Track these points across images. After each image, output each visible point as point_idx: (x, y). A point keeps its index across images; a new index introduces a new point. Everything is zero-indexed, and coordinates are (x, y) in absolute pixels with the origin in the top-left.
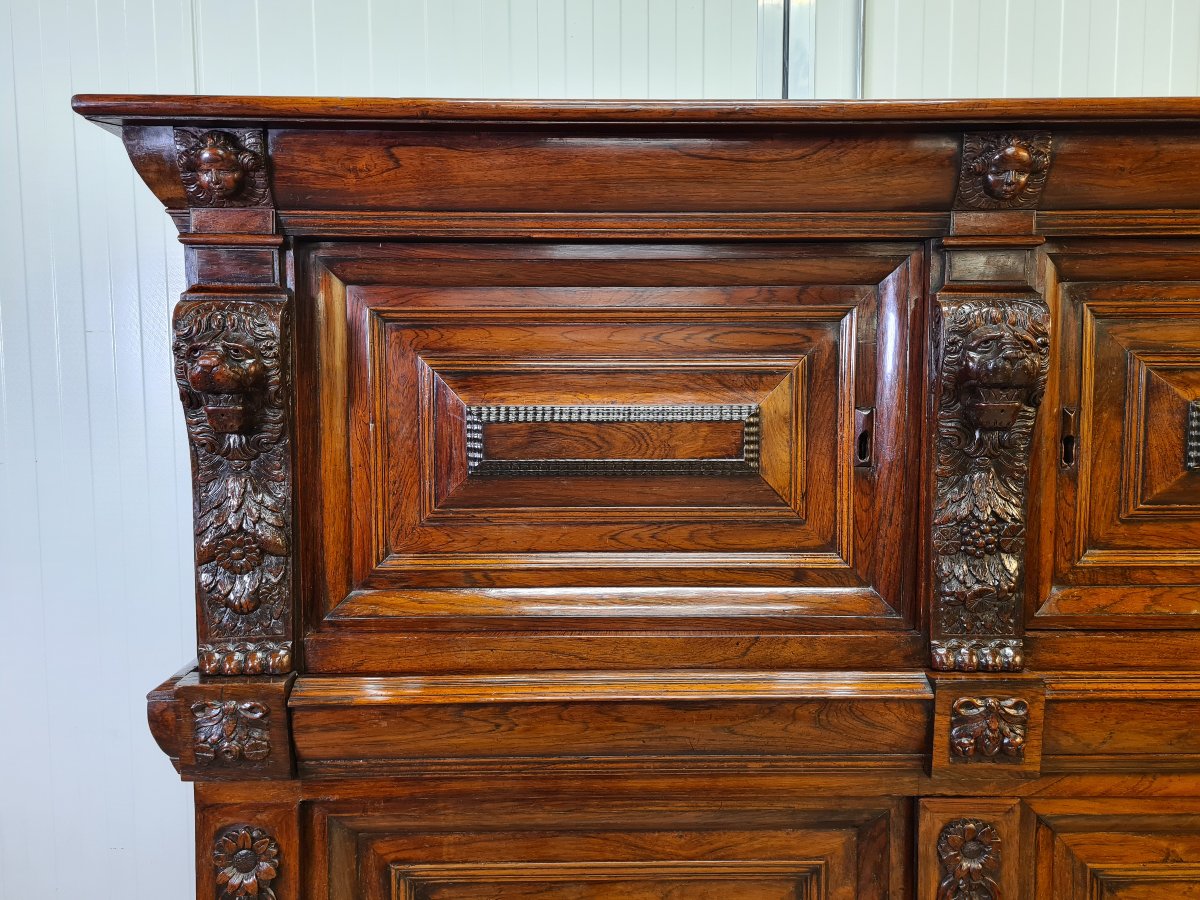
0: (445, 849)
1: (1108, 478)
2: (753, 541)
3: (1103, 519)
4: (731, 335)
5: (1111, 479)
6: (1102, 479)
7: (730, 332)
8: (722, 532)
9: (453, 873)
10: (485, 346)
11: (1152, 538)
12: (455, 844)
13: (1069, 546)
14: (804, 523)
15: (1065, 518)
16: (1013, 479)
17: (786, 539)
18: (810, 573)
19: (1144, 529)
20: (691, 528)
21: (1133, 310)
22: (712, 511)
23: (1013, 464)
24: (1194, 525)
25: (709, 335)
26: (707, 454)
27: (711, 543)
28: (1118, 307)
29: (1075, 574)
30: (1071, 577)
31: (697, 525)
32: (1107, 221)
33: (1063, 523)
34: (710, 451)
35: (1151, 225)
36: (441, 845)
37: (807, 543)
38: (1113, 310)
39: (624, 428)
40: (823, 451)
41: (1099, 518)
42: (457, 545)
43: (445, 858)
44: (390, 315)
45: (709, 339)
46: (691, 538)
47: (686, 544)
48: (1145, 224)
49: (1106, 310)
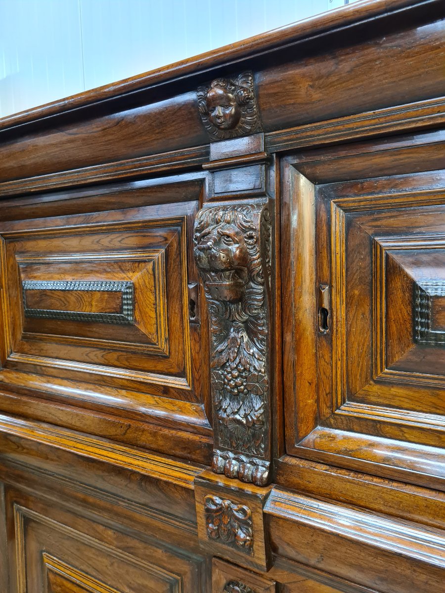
1: (361, 344)
2: (146, 365)
3: (358, 377)
4: (130, 238)
5: (363, 345)
6: (356, 345)
7: (129, 237)
8: (131, 357)
10: (36, 250)
11: (402, 399)
13: (328, 396)
14: (169, 358)
15: (324, 373)
16: (258, 339)
17: (160, 366)
18: (171, 390)
19: (394, 390)
20: (118, 353)
21: (373, 202)
22: (124, 344)
23: (256, 327)
24: (441, 393)
25: (119, 239)
26: (108, 310)
27: (127, 364)
28: (360, 201)
29: (335, 419)
30: (332, 421)
31: (120, 352)
32: (320, 132)
33: (323, 376)
34: (109, 309)
35: (357, 128)
37: (172, 370)
38: (356, 204)
39: (74, 294)
40: (176, 311)
41: (356, 376)
42: (33, 352)
44: (8, 236)
45: (120, 241)
46: (118, 360)
47: (116, 363)
48: (353, 129)
49: (351, 204)
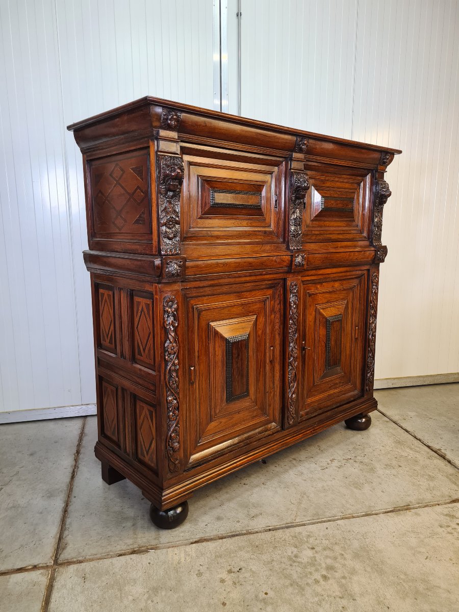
8: (252, 222)
9: (205, 307)
14: (265, 221)
17: (263, 224)
18: (267, 232)
27: (250, 225)
37: (266, 225)
40: (269, 204)
43: (204, 303)
44: (193, 163)
45: (250, 176)
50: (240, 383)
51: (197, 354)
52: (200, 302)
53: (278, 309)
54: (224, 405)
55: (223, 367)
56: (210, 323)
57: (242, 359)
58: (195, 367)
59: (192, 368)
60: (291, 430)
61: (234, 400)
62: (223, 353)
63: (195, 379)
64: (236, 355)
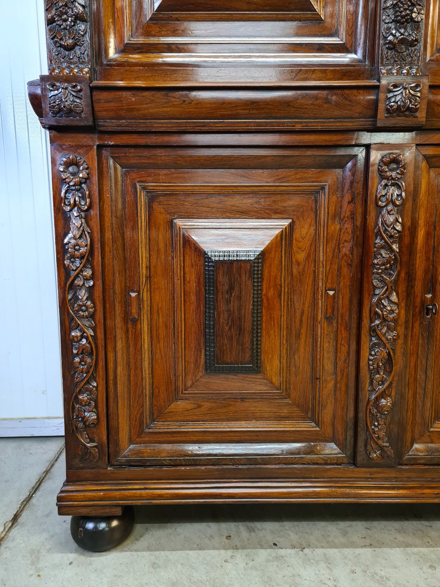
0: (161, 177)
2: (300, 32)
9: (164, 188)
12: (165, 175)
14: (323, 23)
17: (315, 30)
18: (325, 46)
22: (281, 15)
36: (159, 175)
37: (324, 33)
42: (164, 33)
43: (161, 181)
50: (235, 343)
51: (144, 271)
52: (150, 179)
53: (348, 214)
54: (200, 374)
55: (198, 306)
56: (175, 221)
57: (239, 298)
58: (139, 292)
59: (133, 295)
60: (378, 473)
61: (222, 371)
62: (199, 279)
63: (139, 315)
64: (226, 287)
